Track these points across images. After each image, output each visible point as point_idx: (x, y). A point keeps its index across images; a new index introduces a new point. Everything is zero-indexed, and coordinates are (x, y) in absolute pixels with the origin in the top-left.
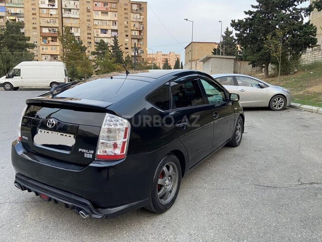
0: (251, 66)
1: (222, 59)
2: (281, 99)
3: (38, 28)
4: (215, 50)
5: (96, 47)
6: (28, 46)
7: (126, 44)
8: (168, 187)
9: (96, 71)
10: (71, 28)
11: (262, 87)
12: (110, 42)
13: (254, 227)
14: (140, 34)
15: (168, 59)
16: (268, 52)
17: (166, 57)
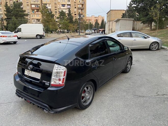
0: (142, 24)
1: (126, 21)
2: (156, 44)
3: (30, 5)
4: (123, 14)
5: (59, 14)
6: (25, 15)
7: (75, 12)
8: (87, 97)
9: (59, 28)
10: (46, 4)
11: (146, 38)
12: (67, 11)
13: (128, 118)
14: (82, 6)
15: (98, 20)
16: (151, 17)
17: (96, 18)
